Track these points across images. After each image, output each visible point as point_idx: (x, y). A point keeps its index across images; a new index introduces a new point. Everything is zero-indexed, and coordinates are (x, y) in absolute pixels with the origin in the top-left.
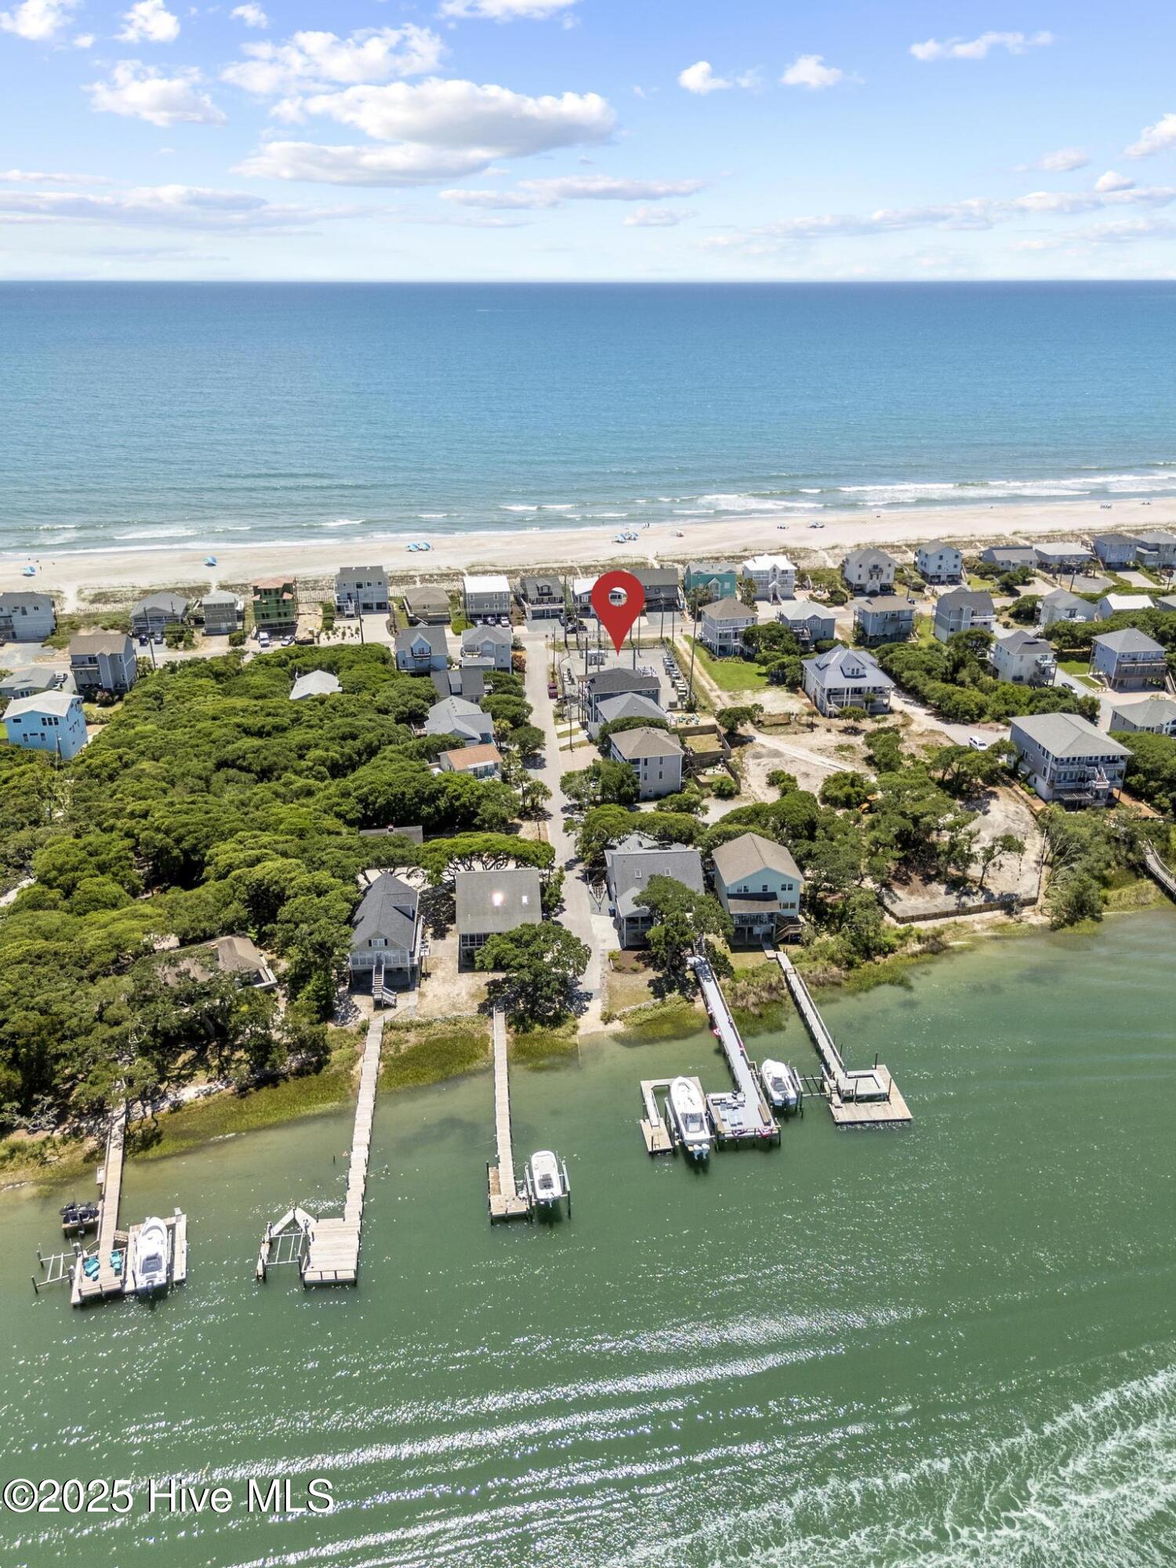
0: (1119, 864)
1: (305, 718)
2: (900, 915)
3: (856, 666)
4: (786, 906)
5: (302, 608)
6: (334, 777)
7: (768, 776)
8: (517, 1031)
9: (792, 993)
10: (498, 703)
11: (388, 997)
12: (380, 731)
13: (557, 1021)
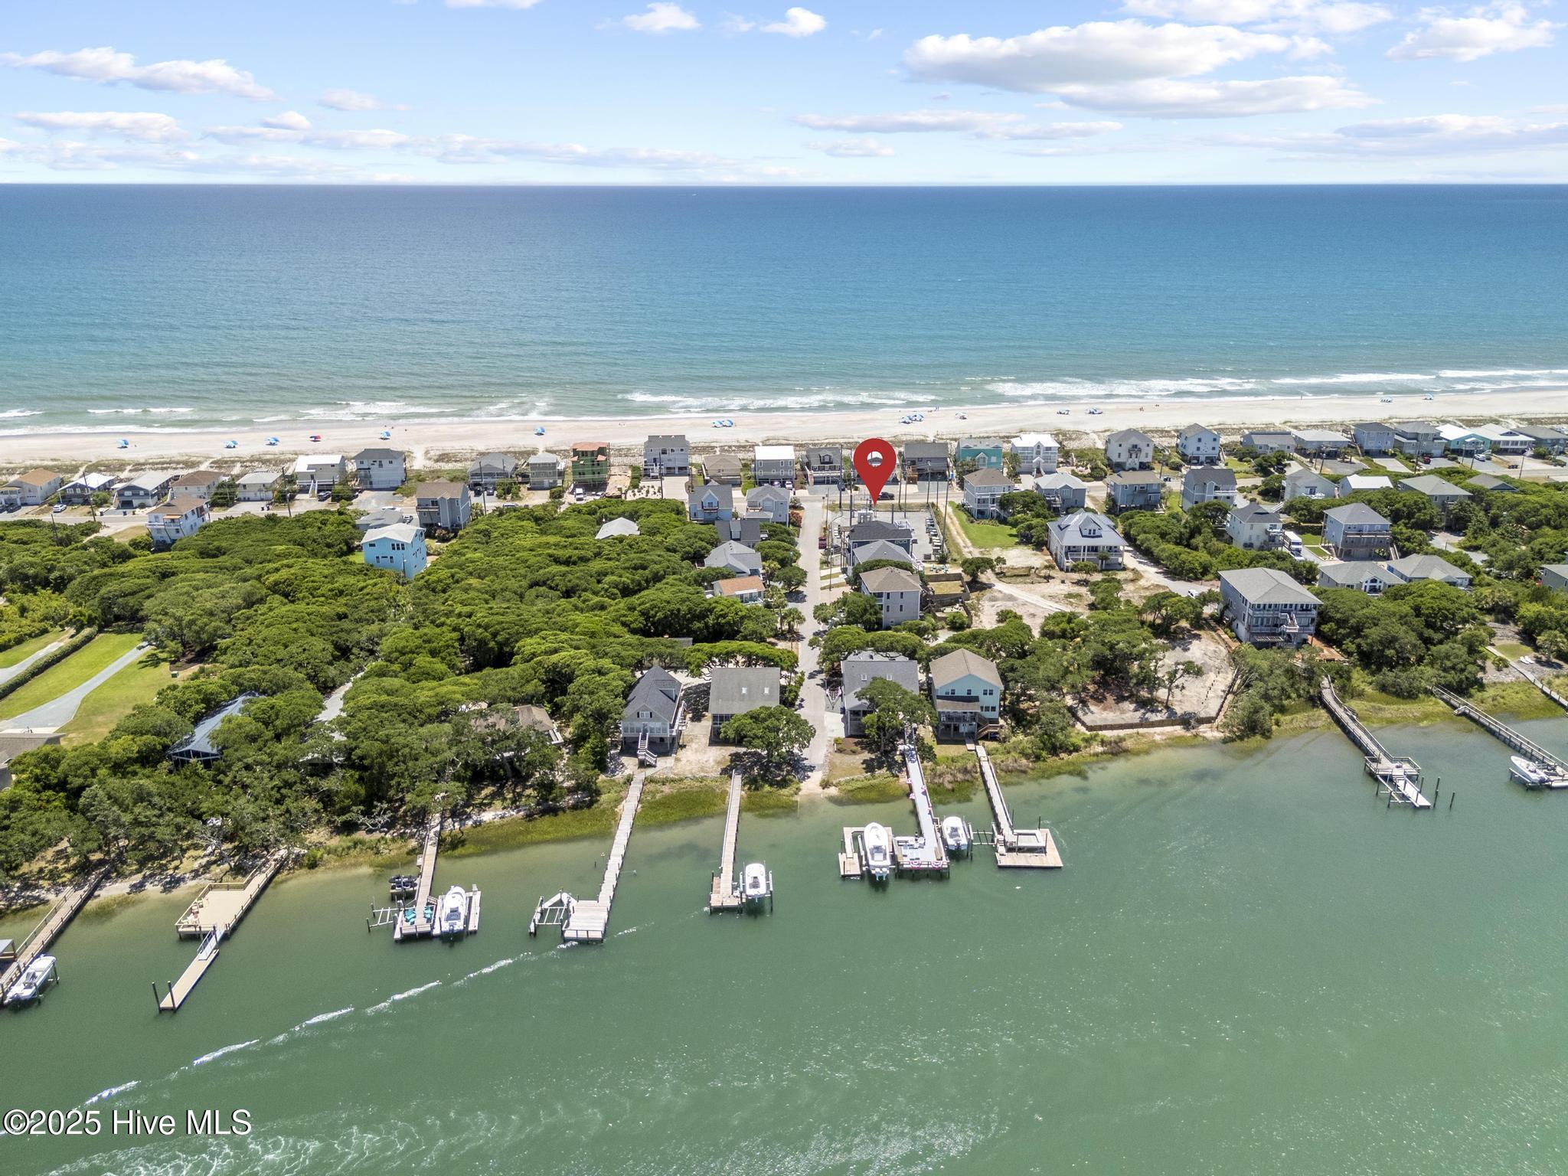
0: (1299, 696)
1: (606, 552)
2: (1089, 724)
3: (1093, 527)
4: (987, 709)
5: (614, 470)
6: (623, 597)
7: (998, 614)
8: (749, 789)
9: (982, 774)
10: (770, 547)
11: (650, 760)
12: (666, 564)
13: (784, 783)
